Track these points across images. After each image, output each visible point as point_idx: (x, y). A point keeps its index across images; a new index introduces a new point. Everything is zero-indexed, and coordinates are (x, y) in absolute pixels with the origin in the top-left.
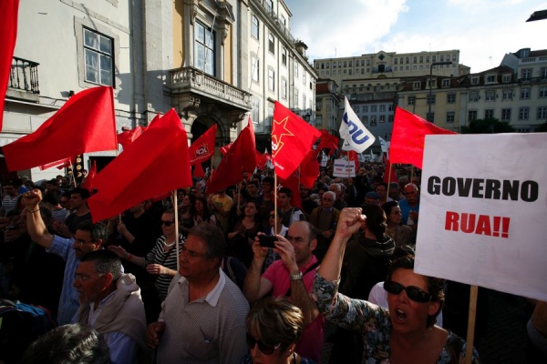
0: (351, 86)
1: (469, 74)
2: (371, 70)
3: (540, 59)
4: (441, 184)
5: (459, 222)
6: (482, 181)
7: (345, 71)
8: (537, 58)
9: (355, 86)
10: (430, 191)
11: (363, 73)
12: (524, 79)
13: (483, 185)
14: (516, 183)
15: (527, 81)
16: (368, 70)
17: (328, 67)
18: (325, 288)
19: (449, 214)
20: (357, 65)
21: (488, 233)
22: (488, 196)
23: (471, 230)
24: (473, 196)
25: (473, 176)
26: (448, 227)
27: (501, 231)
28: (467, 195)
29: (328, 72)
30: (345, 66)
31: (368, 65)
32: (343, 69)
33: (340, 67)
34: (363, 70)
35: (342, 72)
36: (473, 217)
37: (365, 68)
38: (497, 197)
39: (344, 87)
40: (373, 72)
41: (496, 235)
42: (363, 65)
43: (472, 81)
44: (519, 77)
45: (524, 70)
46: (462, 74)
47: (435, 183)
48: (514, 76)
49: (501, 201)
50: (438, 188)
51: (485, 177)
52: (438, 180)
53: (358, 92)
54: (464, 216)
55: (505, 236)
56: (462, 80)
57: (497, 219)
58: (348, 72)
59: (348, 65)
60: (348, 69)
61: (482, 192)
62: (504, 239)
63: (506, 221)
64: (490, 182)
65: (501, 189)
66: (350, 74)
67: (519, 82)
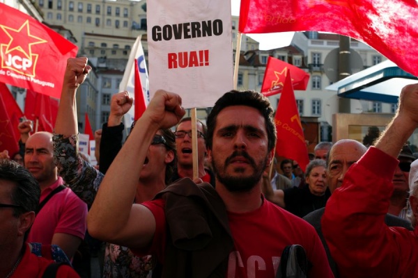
0: (98, 43)
1: (258, 50)
2: (130, 25)
3: (328, 43)
4: (162, 32)
5: (177, 60)
6: (188, 24)
7: (89, 20)
8: (325, 42)
9: (104, 45)
10: (154, 39)
11: (117, 27)
12: (314, 65)
13: (189, 27)
14: (209, 22)
15: (316, 68)
16: (125, 24)
17: (59, 8)
18: (66, 153)
19: (170, 55)
20: (109, 13)
21: (197, 65)
22: (194, 36)
23: (185, 66)
24: (185, 38)
25: (183, 21)
26: (170, 67)
27: (204, 62)
28: (180, 38)
29: (59, 17)
30: (89, 11)
31: (126, 16)
32: (85, 15)
33: (80, 11)
34: (117, 22)
35: (85, 20)
36: (186, 54)
37: (122, 19)
38: (199, 36)
39: (87, 45)
40: (133, 28)
41: (202, 65)
42: (118, 14)
43: (261, 59)
44: (310, 61)
45: (314, 54)
46: (250, 49)
47: (157, 32)
48: (304, 59)
49: (202, 38)
50: (159, 35)
51: (190, 20)
52: (159, 28)
53: (109, 56)
54: (180, 54)
55: (207, 64)
56: (250, 55)
57: (201, 52)
58: (93, 21)
59: (94, 10)
60: (93, 16)
61: (190, 33)
62: (207, 66)
63: (207, 52)
64: (193, 24)
65: (201, 29)
66: (97, 24)
67: (310, 67)
